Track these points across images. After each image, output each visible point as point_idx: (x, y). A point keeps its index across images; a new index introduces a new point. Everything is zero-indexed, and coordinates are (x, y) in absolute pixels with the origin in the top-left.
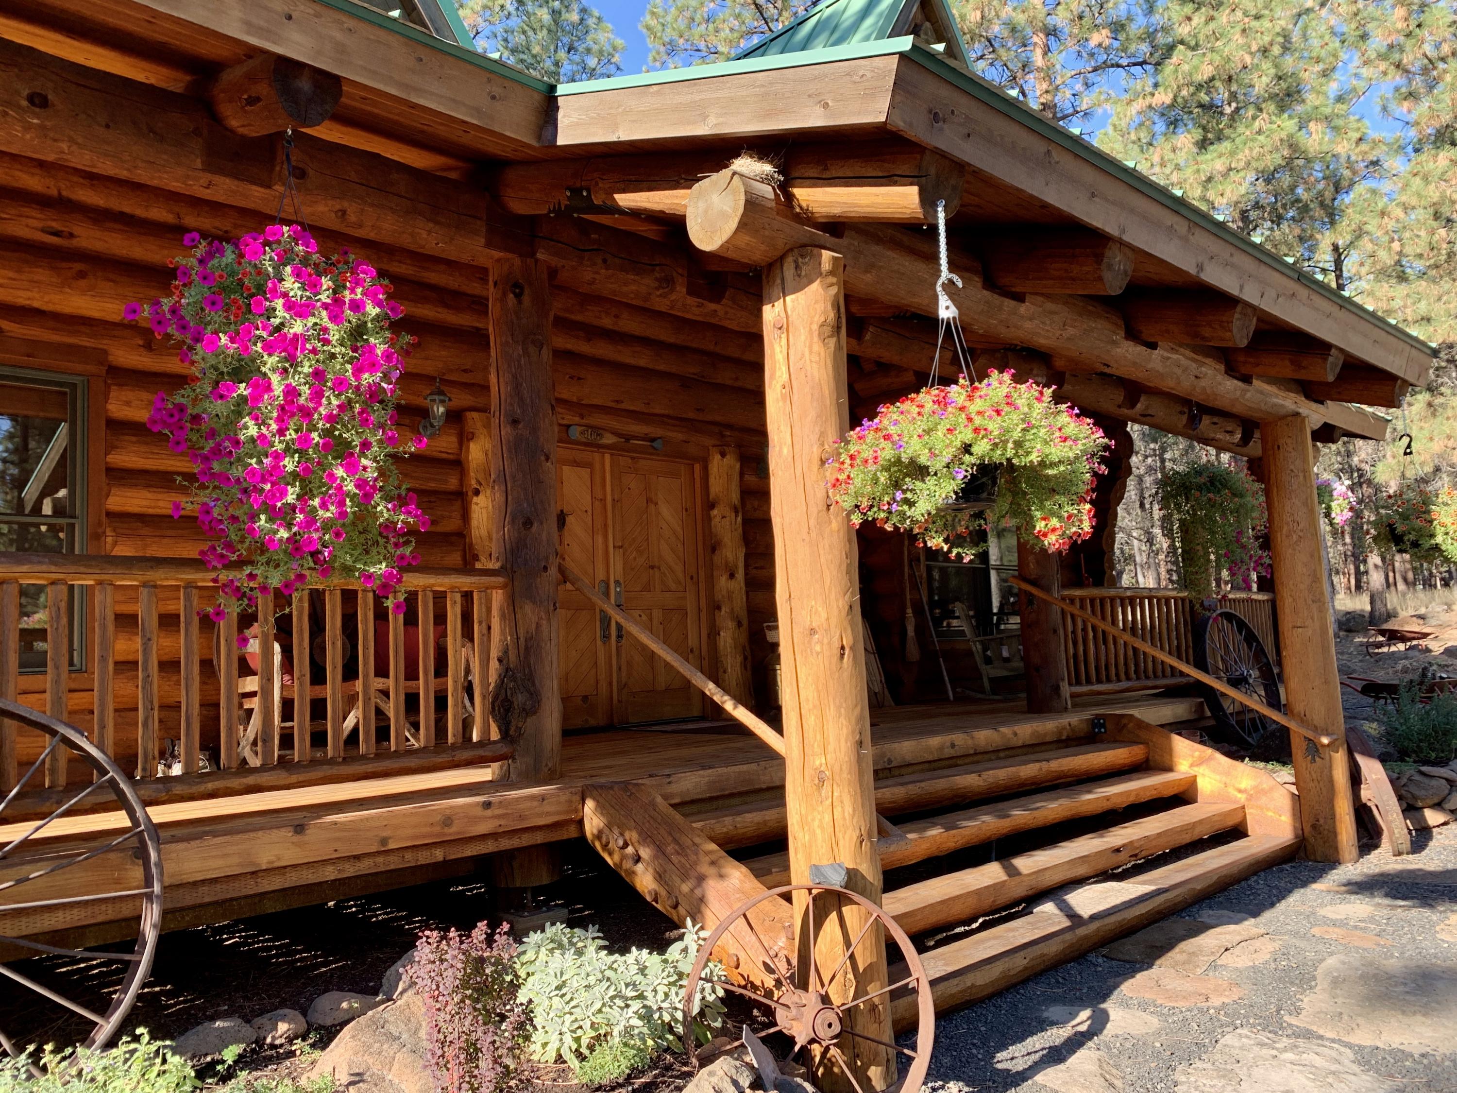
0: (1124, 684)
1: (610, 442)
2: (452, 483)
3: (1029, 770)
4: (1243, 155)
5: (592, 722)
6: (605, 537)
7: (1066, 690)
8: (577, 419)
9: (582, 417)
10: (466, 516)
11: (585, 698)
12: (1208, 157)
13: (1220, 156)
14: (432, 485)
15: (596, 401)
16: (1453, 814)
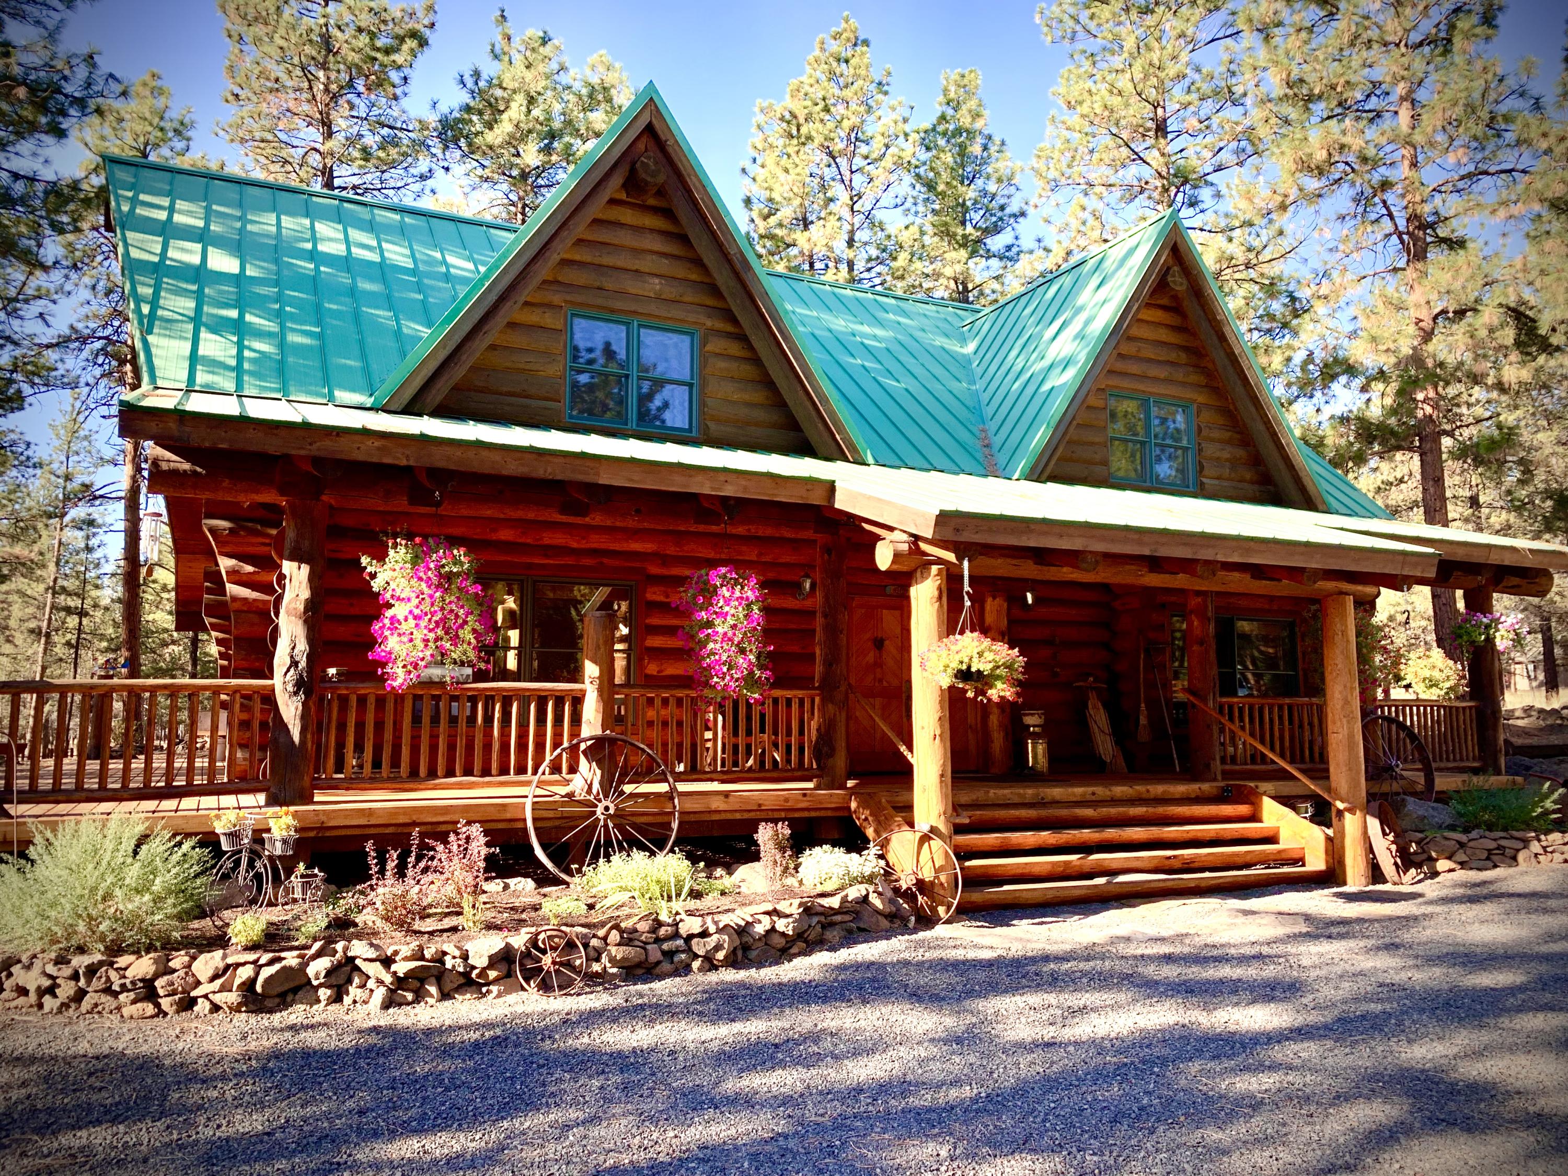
16: (1463, 865)
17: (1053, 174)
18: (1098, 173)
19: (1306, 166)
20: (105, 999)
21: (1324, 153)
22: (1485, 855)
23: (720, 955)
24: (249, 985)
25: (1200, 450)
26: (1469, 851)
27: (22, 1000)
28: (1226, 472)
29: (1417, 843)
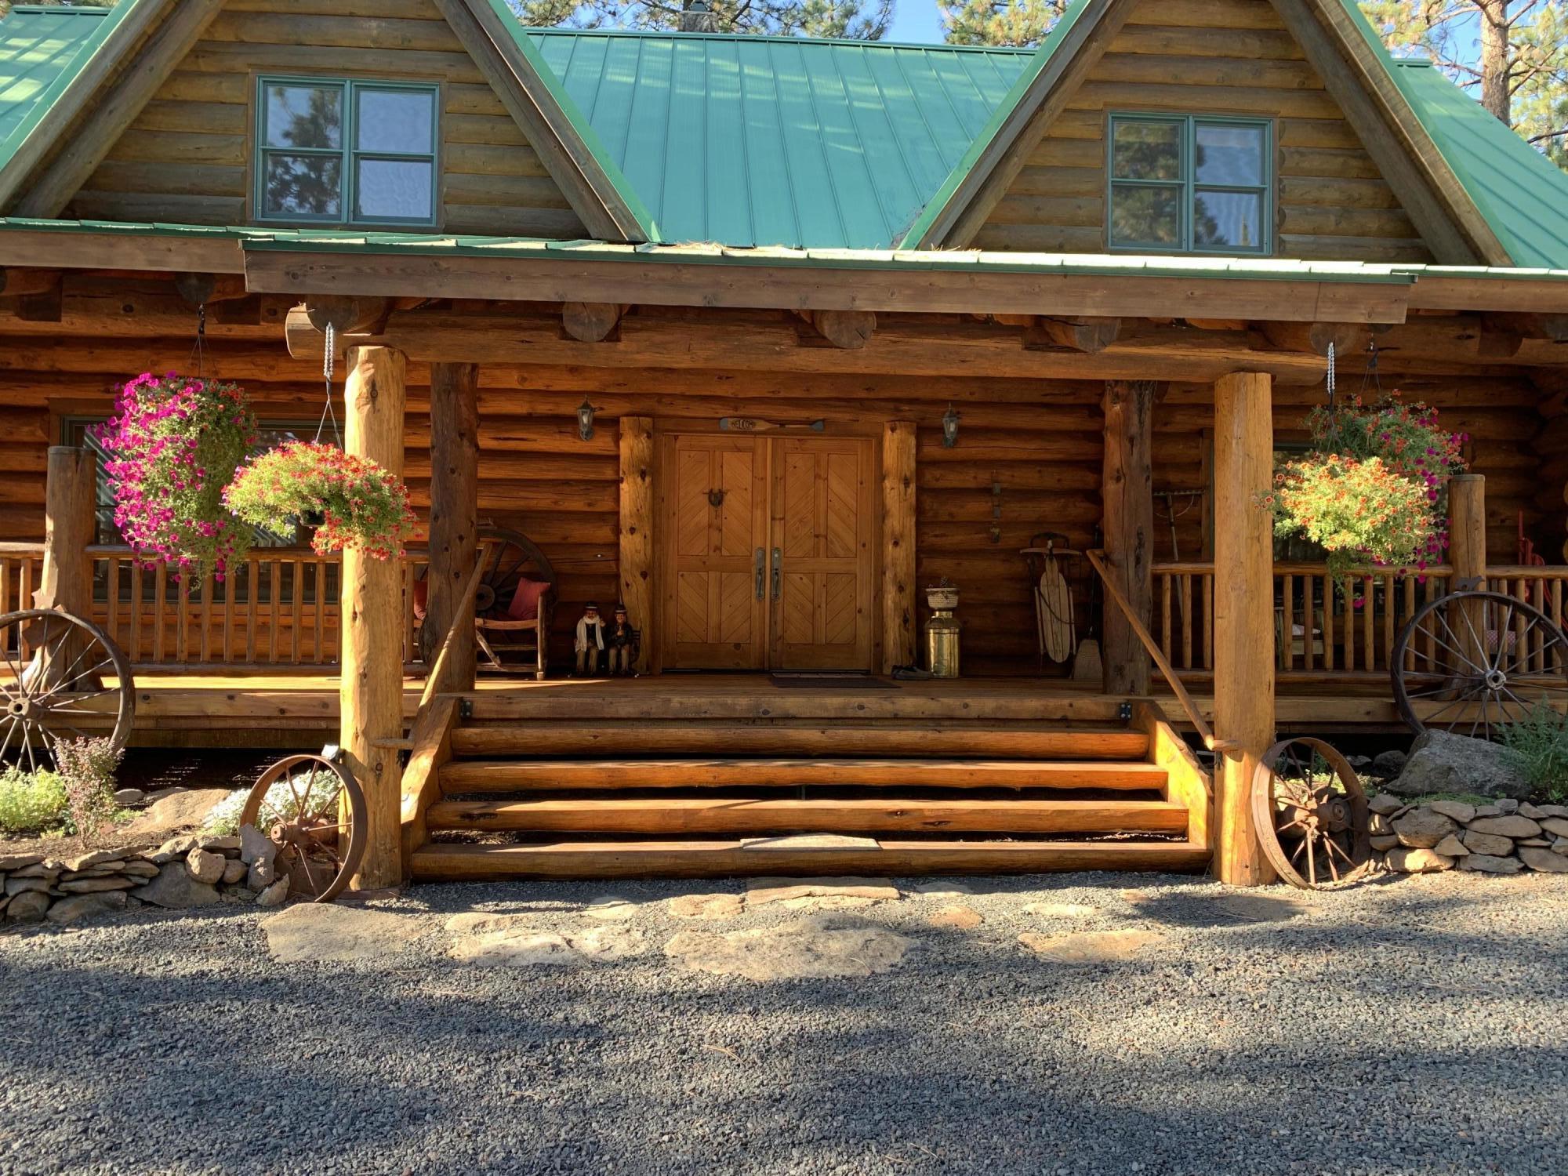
1: (762, 429)
2: (608, 474)
5: (744, 665)
6: (764, 510)
8: (731, 412)
9: (736, 409)
11: (737, 646)
14: (592, 476)
15: (750, 395)
16: (1456, 862)
22: (1508, 845)
26: (1470, 838)
29: (1384, 815)
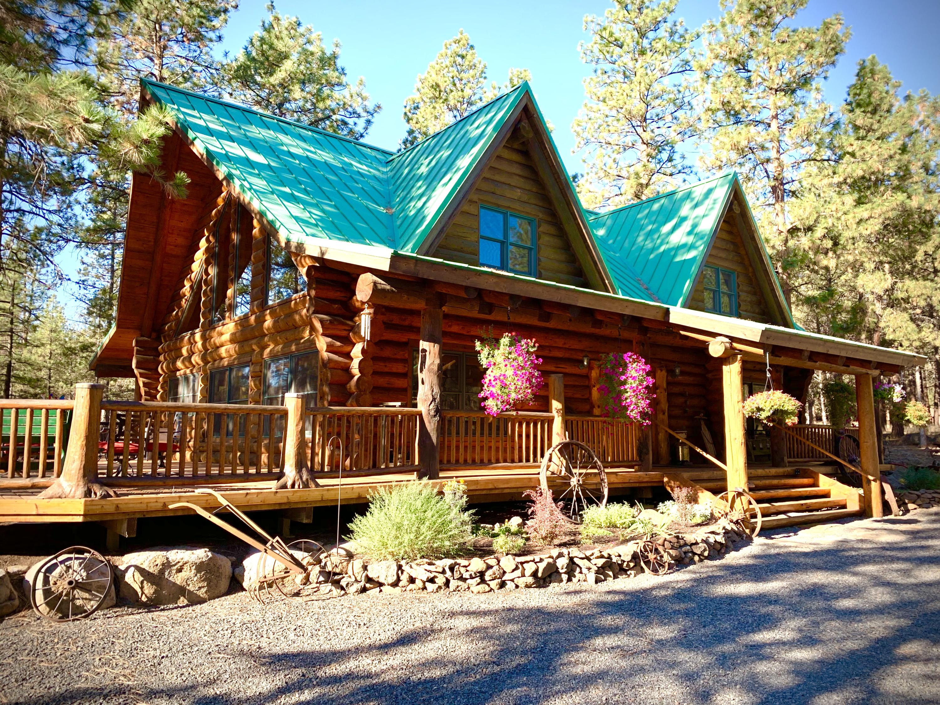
0: (807, 459)
2: (587, 383)
3: (775, 482)
4: (878, 211)
7: (786, 459)
10: (590, 394)
12: (861, 209)
13: (866, 210)
16: (920, 506)
17: (585, 135)
18: (614, 139)
19: (736, 147)
20: (460, 583)
21: (746, 142)
22: (928, 501)
23: (706, 554)
24: (534, 574)
25: (739, 296)
26: (921, 499)
27: (412, 586)
28: (749, 308)
